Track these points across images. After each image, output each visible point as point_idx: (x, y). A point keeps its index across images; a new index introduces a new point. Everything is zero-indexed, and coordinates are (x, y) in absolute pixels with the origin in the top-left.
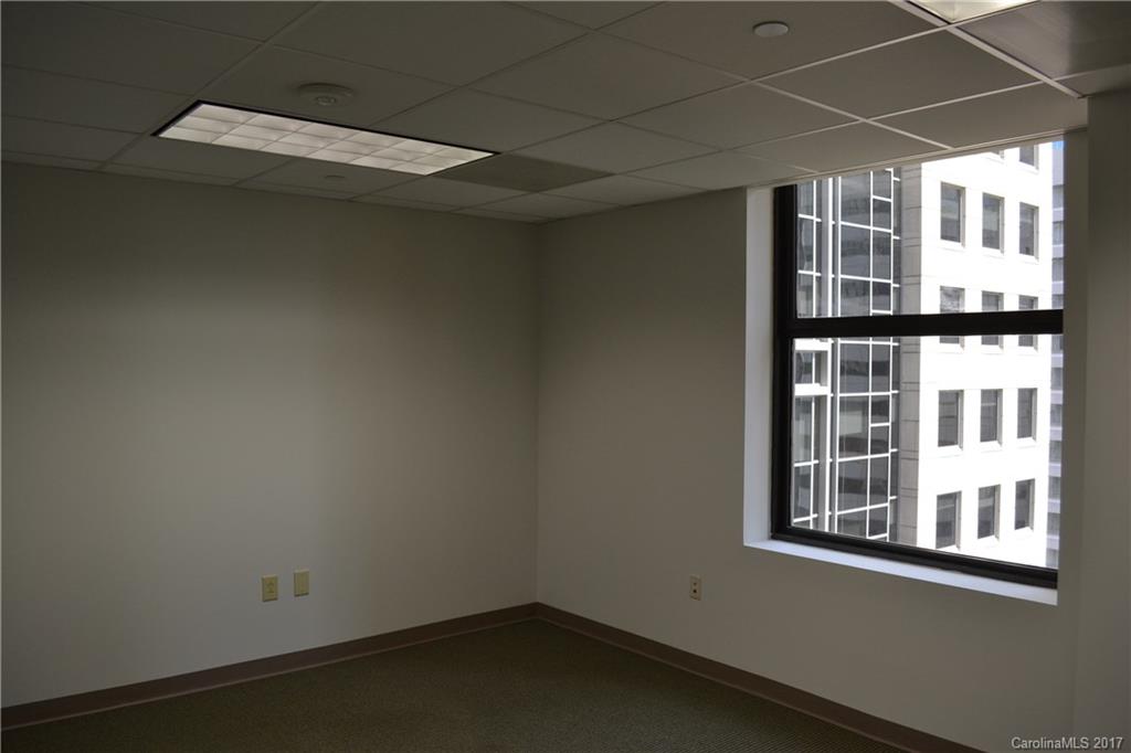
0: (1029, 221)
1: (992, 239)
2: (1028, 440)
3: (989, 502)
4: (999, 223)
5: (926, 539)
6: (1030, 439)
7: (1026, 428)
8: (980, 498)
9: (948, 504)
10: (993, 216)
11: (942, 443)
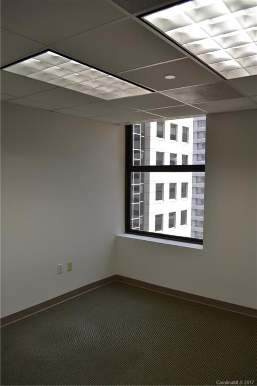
0: (186, 132)
1: (173, 137)
2: (184, 199)
3: (172, 217)
4: (176, 132)
5: (152, 229)
6: (186, 198)
7: (184, 194)
8: (169, 216)
9: (159, 218)
10: (174, 129)
11: (157, 199)
